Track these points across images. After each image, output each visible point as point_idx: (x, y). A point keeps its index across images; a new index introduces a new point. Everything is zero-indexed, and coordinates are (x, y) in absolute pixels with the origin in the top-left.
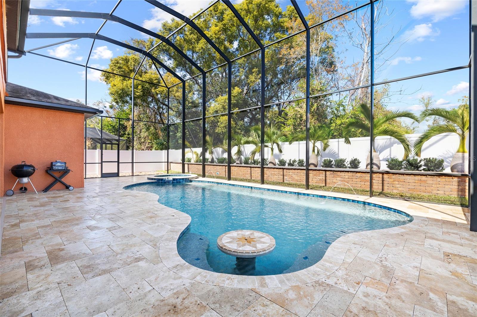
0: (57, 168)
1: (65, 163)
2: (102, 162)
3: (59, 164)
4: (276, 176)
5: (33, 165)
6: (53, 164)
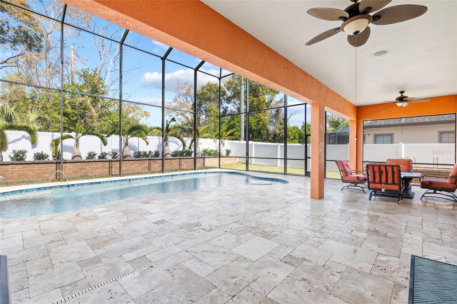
4: (99, 170)
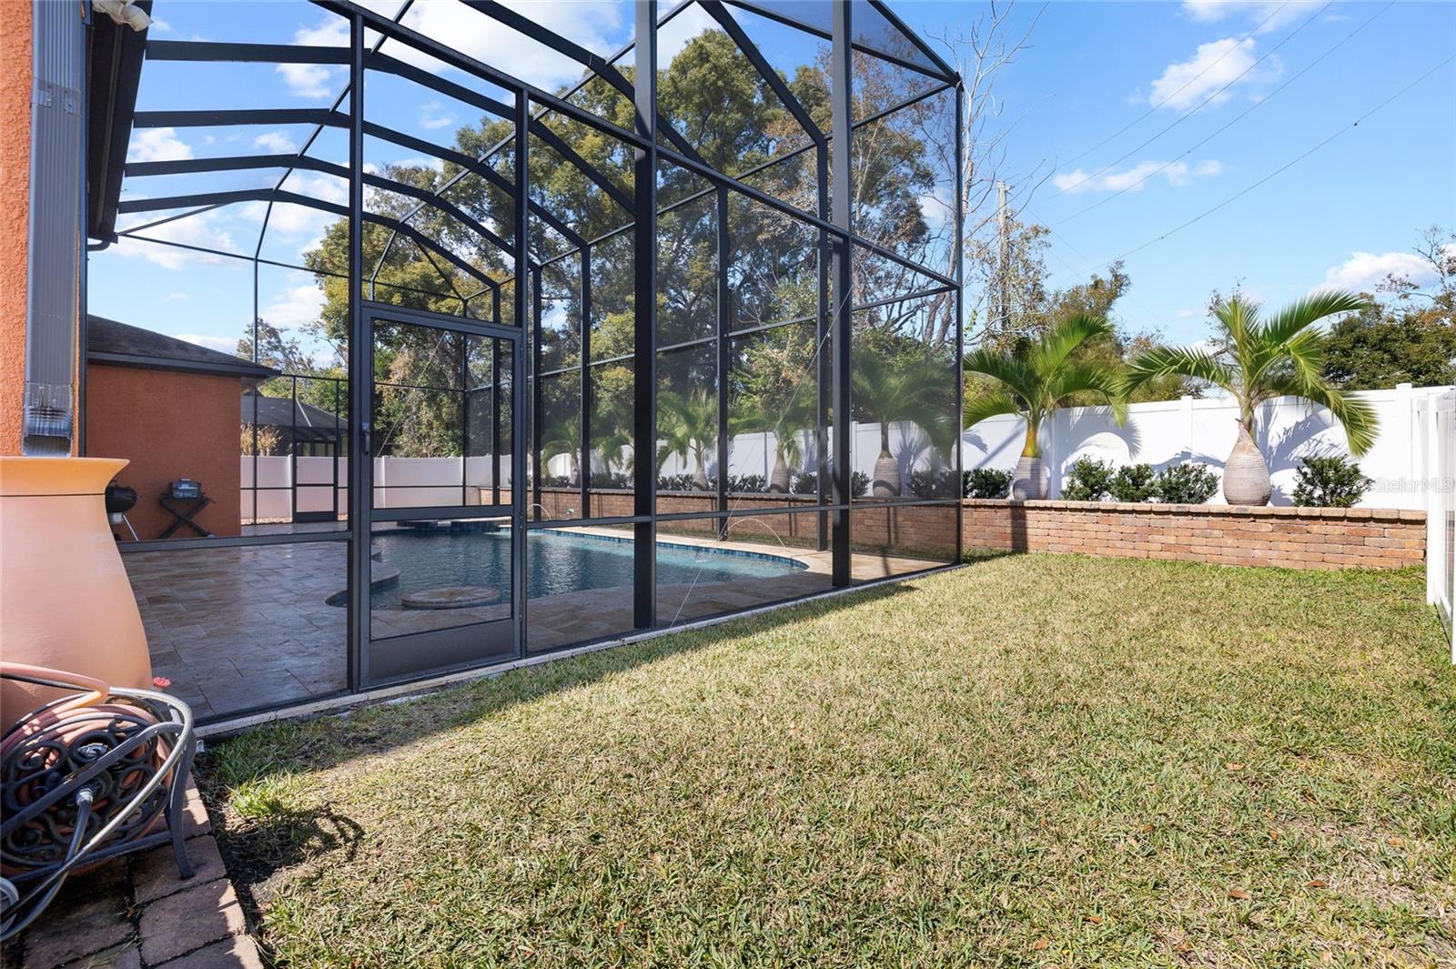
0: (181, 495)
1: (199, 484)
2: (295, 486)
3: (185, 487)
5: (132, 487)
6: (174, 486)
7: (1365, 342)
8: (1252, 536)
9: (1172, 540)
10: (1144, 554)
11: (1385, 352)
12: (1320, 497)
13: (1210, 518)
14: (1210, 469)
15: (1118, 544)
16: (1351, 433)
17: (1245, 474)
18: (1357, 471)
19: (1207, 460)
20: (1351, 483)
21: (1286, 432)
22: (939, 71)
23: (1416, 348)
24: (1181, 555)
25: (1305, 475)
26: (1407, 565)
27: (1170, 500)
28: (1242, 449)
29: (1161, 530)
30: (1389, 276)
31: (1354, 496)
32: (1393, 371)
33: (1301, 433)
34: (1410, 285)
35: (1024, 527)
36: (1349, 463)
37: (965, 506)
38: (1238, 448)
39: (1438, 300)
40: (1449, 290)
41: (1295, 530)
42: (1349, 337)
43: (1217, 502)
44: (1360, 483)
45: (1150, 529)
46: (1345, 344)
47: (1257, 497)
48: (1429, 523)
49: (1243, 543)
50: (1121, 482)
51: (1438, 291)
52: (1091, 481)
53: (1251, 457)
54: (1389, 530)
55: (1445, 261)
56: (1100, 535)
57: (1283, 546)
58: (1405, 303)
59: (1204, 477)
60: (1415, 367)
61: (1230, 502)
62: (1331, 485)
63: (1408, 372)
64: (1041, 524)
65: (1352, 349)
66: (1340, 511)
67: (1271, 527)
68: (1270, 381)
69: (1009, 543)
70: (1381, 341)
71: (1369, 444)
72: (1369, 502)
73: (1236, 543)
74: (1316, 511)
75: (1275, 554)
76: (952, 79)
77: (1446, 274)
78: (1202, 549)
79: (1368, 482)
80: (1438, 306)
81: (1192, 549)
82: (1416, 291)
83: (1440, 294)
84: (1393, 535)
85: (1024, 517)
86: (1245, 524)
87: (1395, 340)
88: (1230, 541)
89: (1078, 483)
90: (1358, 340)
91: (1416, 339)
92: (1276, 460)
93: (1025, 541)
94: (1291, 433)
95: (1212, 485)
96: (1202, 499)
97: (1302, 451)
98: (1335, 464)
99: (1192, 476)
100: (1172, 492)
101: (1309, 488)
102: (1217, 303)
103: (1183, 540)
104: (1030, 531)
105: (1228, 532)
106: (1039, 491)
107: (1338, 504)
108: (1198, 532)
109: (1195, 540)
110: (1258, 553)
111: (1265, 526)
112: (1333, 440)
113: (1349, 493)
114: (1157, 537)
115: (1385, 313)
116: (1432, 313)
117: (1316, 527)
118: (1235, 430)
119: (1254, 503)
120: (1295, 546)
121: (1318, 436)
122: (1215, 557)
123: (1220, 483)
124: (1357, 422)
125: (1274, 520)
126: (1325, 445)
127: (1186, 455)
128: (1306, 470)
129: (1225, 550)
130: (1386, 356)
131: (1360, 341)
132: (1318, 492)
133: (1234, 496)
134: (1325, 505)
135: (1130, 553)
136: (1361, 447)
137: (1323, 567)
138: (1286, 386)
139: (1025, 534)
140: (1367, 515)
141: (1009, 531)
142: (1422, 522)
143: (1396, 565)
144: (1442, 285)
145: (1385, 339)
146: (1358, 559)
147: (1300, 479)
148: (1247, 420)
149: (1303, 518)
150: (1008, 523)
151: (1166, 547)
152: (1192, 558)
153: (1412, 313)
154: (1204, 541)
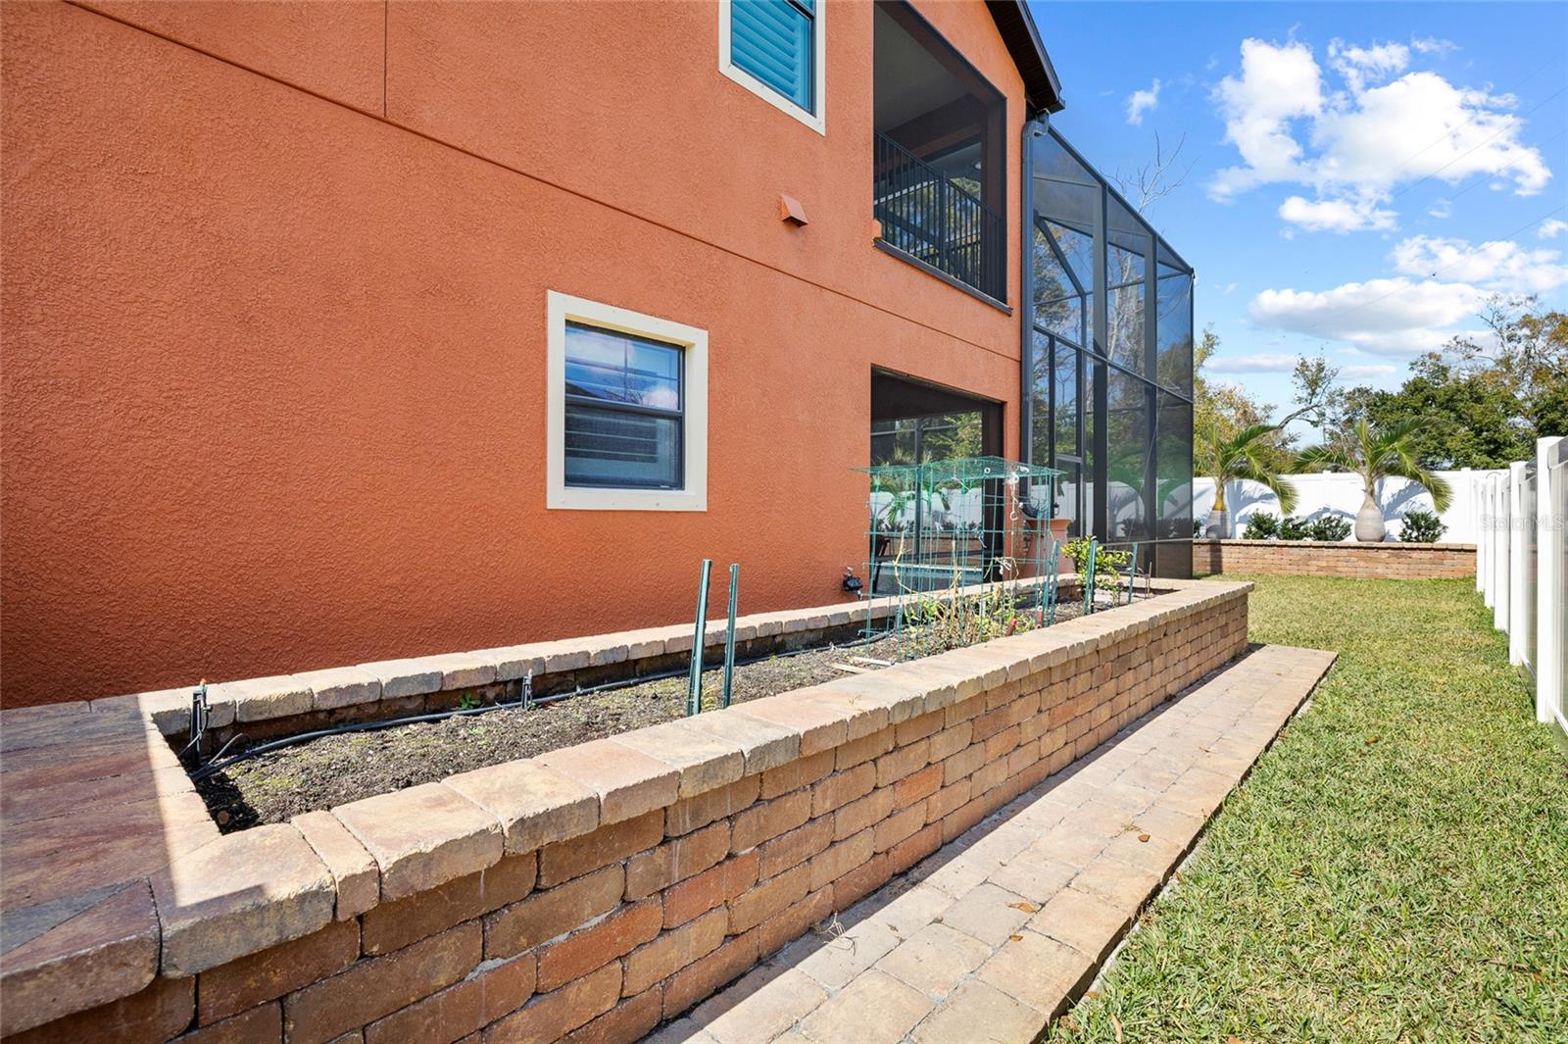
7: (1433, 401)
8: (1376, 560)
9: (1324, 564)
10: (1305, 573)
11: (1452, 411)
12: (1416, 538)
13: (1349, 550)
14: (1345, 520)
15: (1288, 567)
16: (1436, 499)
17: (1369, 523)
18: (1438, 521)
19: (1343, 515)
20: (1434, 529)
21: (1393, 496)
22: (1180, 266)
23: (1479, 408)
24: (1330, 573)
25: (1406, 523)
26: (1467, 576)
27: (1319, 539)
28: (1368, 507)
29: (1317, 558)
30: (1455, 338)
31: (1435, 537)
32: (1458, 428)
33: (1402, 497)
34: (1474, 347)
35: (1220, 557)
36: (1433, 516)
37: (1195, 544)
38: (1365, 506)
39: (1499, 362)
40: (1508, 353)
41: (1402, 557)
42: (1420, 396)
43: (1351, 540)
44: (1440, 528)
45: (1310, 557)
46: (1416, 402)
47: (1378, 537)
48: (1478, 551)
49: (1371, 565)
50: (1284, 528)
51: (1499, 354)
52: (1262, 527)
53: (1373, 513)
54: (1457, 555)
55: (1505, 326)
56: (1276, 562)
57: (1395, 566)
58: (1469, 363)
59: (1341, 524)
60: (1477, 425)
61: (1359, 540)
62: (1423, 530)
63: (1471, 430)
64: (1233, 555)
65: (1422, 407)
66: (1428, 545)
67: (1387, 555)
68: (1384, 467)
69: (1209, 568)
70: (1448, 400)
71: (1448, 506)
72: (1444, 540)
73: (1366, 565)
74: (1415, 545)
75: (1389, 571)
76: (1190, 272)
77: (1506, 340)
78: (1344, 569)
79: (1444, 528)
80: (1498, 368)
81: (1338, 569)
82: (1478, 353)
83: (1500, 357)
84: (1459, 558)
85: (1220, 551)
86: (1372, 553)
87: (1461, 401)
88: (1362, 564)
89: (1254, 529)
90: (1427, 399)
91: (1479, 400)
92: (1388, 513)
93: (1221, 567)
94: (1396, 497)
95: (1347, 530)
96: (1341, 538)
97: (1403, 508)
98: (1425, 517)
99: (1334, 524)
100: (1320, 534)
101: (1409, 531)
102: (1302, 365)
103: (1332, 564)
104: (1224, 560)
105: (1361, 558)
106: (1226, 533)
107: (1427, 541)
108: (1341, 559)
109: (1340, 564)
110: (1379, 571)
111: (1384, 554)
112: (1424, 502)
113: (1433, 534)
114: (1314, 562)
115: (1451, 375)
116: (1494, 374)
117: (1415, 554)
118: (1362, 497)
119: (1375, 540)
120: (1402, 566)
121: (1413, 499)
122: (1352, 574)
123: (1353, 528)
124: (1439, 492)
125: (1389, 551)
126: (1418, 505)
127: (1326, 510)
128: (1408, 520)
129: (1358, 569)
130: (1453, 415)
131: (1429, 400)
132: (1415, 534)
133: (1362, 536)
134: (1418, 541)
135: (1296, 573)
136: (1442, 508)
137: (1419, 578)
138: (1394, 470)
139: (1221, 562)
140: (1445, 547)
141: (1209, 560)
142: (1475, 551)
143: (1461, 576)
144: (1501, 348)
145: (1451, 400)
146: (1439, 573)
147: (1404, 526)
148: (1369, 490)
149: (1406, 549)
150: (1208, 554)
151: (1320, 569)
152: (1338, 575)
153: (1476, 373)
154: (1345, 564)
